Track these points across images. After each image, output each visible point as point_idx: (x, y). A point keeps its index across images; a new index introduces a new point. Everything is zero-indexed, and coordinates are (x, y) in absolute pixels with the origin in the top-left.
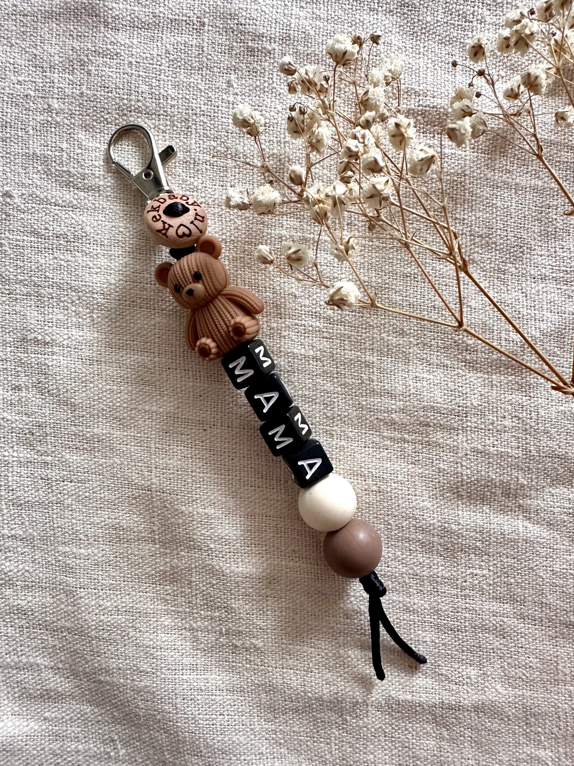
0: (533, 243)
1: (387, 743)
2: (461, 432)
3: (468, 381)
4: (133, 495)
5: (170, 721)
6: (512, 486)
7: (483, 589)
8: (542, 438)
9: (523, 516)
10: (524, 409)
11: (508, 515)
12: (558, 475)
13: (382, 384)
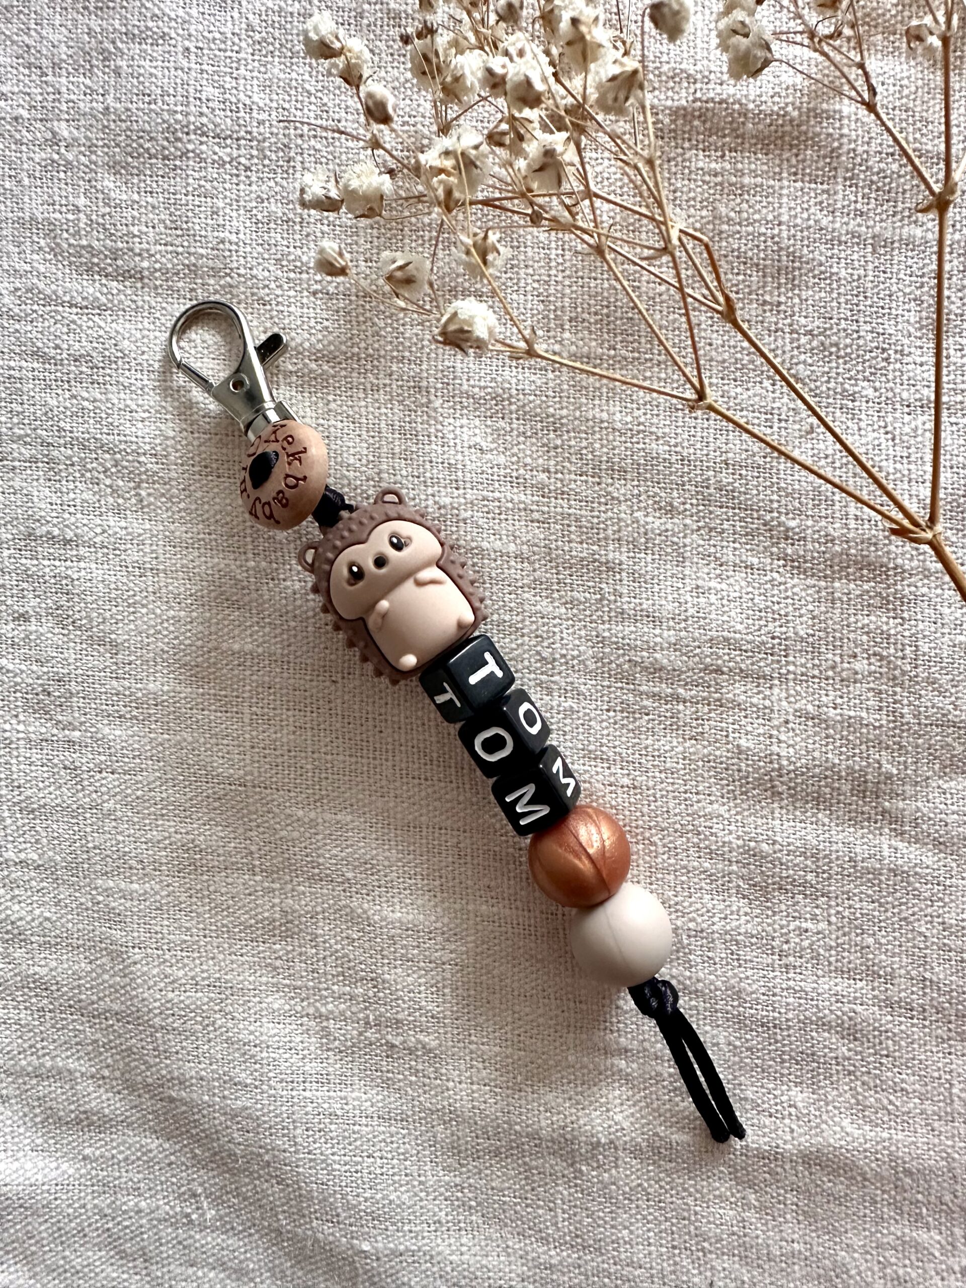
0: (906, 341)
1: (651, 1210)
2: (776, 682)
3: (789, 593)
4: (214, 793)
5: (285, 1165)
6: (869, 777)
7: (819, 955)
8: (923, 692)
9: (891, 830)
10: (892, 641)
11: (862, 828)
12: (953, 756)
13: (637, 601)
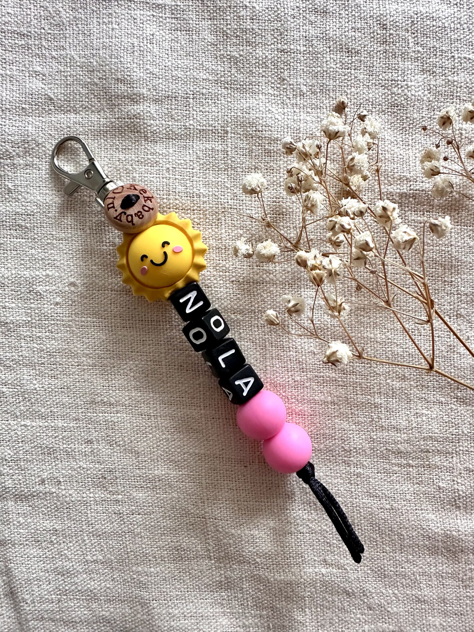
2: (455, 455)
13: (389, 421)
